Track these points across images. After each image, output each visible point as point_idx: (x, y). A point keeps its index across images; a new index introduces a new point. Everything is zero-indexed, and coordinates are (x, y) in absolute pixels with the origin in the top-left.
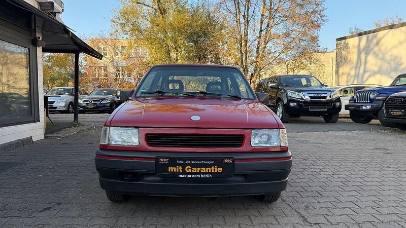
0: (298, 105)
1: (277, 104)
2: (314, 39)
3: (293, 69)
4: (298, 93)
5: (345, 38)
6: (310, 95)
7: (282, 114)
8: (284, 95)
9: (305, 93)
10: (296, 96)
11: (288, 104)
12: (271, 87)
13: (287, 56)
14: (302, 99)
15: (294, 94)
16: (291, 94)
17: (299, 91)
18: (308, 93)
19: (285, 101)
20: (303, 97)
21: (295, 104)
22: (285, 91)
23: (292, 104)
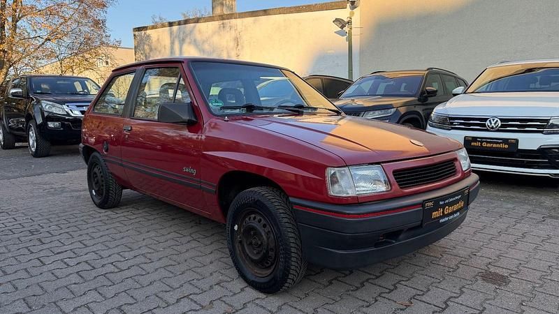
0: (63, 125)
1: (27, 125)
2: (98, 24)
3: (72, 67)
4: (60, 106)
5: (145, 28)
6: (82, 109)
7: (37, 141)
8: (37, 108)
9: (72, 106)
10: (58, 110)
11: (44, 124)
12: (14, 94)
13: (61, 47)
14: (68, 115)
15: (54, 106)
16: (48, 106)
17: (62, 103)
18: (78, 106)
19: (39, 120)
20: (70, 112)
21: (57, 124)
22: (38, 102)
23: (51, 125)
